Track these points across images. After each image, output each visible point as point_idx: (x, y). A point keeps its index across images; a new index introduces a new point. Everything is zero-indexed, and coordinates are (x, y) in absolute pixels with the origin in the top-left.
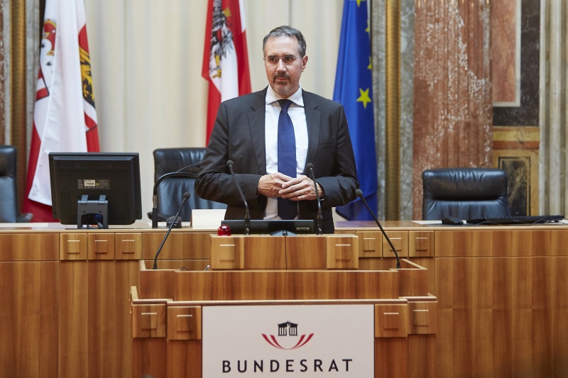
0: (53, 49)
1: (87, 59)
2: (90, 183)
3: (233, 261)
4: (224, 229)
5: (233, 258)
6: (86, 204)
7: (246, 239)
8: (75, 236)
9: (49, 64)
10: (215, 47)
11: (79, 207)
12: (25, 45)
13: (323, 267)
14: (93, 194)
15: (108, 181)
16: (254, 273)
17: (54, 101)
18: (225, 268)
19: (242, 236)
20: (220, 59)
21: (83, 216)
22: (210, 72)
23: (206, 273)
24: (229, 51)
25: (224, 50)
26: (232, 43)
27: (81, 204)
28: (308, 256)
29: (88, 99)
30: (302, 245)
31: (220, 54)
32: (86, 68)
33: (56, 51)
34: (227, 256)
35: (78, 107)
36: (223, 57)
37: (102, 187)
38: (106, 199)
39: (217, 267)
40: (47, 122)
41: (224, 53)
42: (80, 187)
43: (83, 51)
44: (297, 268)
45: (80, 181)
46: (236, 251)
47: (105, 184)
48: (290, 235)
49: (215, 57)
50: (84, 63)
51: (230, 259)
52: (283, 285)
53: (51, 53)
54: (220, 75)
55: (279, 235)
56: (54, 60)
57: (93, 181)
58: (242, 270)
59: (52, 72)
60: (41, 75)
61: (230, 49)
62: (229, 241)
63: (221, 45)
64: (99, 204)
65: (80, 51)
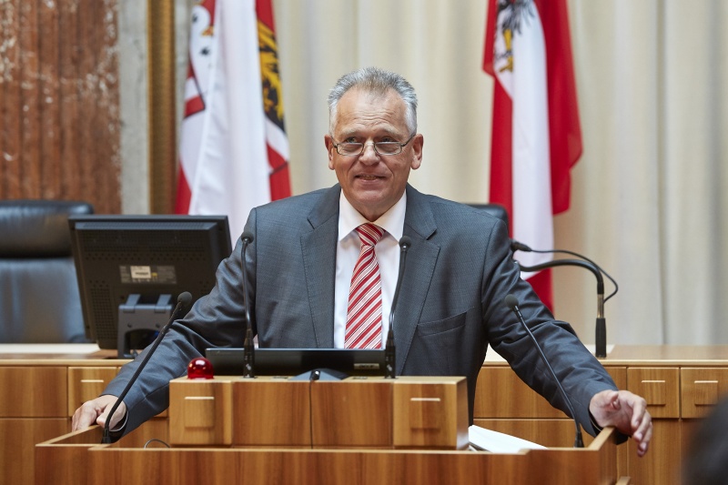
0: (212, 23)
1: (270, 42)
2: (141, 273)
3: (209, 429)
4: (199, 366)
5: (209, 423)
6: (133, 312)
7: (236, 386)
8: (95, 371)
9: (205, 52)
10: (503, 16)
11: (121, 317)
12: (172, 17)
13: (388, 443)
14: (148, 293)
15: (172, 268)
16: (239, 453)
17: (216, 120)
18: (195, 442)
19: (227, 380)
20: (512, 36)
21: (128, 335)
22: (495, 60)
23: (147, 453)
24: (528, 22)
25: (517, 19)
26: (533, 8)
27: (126, 312)
28: (358, 420)
29: (273, 115)
30: (344, 399)
31: (512, 27)
32: (268, 58)
33: (216, 29)
34: (198, 419)
35: (254, 131)
36: (516, 33)
37: (162, 280)
38: (170, 303)
39: (181, 441)
40: (202, 158)
41: (517, 26)
42: (124, 280)
43: (263, 28)
44: (336, 445)
45: (123, 268)
46: (215, 409)
47: (167, 274)
48: (326, 378)
49: (504, 32)
50: (264, 49)
51: (205, 425)
52: (296, 477)
53: (209, 32)
54: (510, 68)
55: (304, 378)
56: (212, 44)
57: (147, 269)
58: (228, 446)
59: (210, 66)
60: (191, 73)
61: (529, 18)
62: (202, 390)
63: (513, 10)
64: (156, 312)
65: (259, 30)
